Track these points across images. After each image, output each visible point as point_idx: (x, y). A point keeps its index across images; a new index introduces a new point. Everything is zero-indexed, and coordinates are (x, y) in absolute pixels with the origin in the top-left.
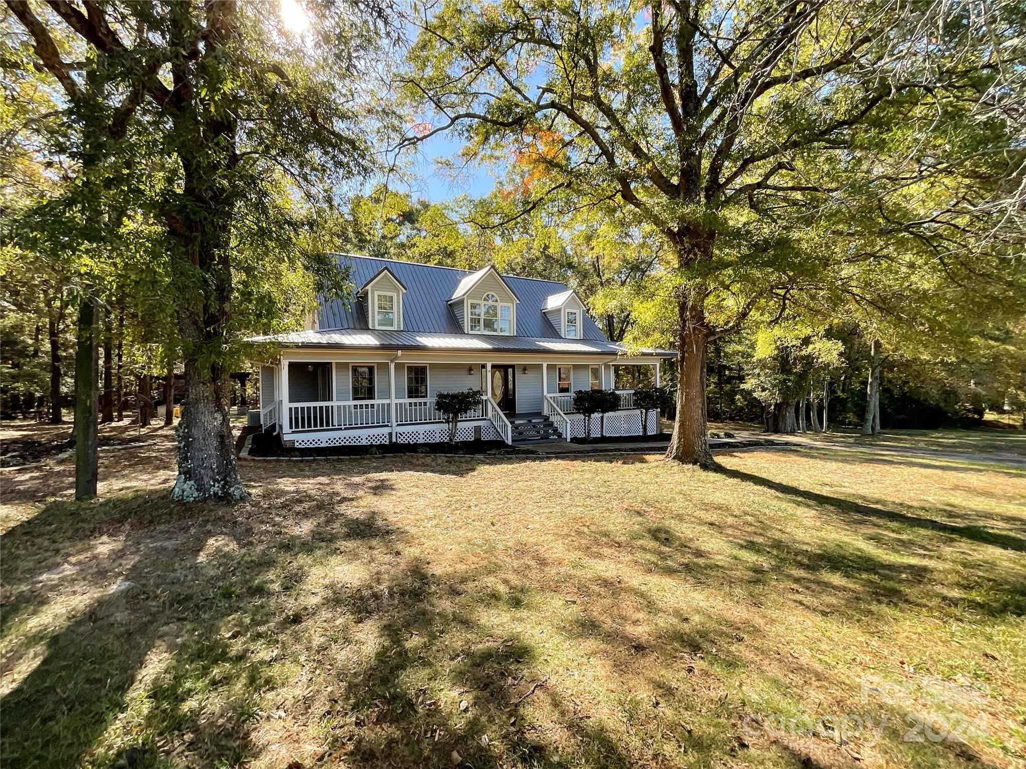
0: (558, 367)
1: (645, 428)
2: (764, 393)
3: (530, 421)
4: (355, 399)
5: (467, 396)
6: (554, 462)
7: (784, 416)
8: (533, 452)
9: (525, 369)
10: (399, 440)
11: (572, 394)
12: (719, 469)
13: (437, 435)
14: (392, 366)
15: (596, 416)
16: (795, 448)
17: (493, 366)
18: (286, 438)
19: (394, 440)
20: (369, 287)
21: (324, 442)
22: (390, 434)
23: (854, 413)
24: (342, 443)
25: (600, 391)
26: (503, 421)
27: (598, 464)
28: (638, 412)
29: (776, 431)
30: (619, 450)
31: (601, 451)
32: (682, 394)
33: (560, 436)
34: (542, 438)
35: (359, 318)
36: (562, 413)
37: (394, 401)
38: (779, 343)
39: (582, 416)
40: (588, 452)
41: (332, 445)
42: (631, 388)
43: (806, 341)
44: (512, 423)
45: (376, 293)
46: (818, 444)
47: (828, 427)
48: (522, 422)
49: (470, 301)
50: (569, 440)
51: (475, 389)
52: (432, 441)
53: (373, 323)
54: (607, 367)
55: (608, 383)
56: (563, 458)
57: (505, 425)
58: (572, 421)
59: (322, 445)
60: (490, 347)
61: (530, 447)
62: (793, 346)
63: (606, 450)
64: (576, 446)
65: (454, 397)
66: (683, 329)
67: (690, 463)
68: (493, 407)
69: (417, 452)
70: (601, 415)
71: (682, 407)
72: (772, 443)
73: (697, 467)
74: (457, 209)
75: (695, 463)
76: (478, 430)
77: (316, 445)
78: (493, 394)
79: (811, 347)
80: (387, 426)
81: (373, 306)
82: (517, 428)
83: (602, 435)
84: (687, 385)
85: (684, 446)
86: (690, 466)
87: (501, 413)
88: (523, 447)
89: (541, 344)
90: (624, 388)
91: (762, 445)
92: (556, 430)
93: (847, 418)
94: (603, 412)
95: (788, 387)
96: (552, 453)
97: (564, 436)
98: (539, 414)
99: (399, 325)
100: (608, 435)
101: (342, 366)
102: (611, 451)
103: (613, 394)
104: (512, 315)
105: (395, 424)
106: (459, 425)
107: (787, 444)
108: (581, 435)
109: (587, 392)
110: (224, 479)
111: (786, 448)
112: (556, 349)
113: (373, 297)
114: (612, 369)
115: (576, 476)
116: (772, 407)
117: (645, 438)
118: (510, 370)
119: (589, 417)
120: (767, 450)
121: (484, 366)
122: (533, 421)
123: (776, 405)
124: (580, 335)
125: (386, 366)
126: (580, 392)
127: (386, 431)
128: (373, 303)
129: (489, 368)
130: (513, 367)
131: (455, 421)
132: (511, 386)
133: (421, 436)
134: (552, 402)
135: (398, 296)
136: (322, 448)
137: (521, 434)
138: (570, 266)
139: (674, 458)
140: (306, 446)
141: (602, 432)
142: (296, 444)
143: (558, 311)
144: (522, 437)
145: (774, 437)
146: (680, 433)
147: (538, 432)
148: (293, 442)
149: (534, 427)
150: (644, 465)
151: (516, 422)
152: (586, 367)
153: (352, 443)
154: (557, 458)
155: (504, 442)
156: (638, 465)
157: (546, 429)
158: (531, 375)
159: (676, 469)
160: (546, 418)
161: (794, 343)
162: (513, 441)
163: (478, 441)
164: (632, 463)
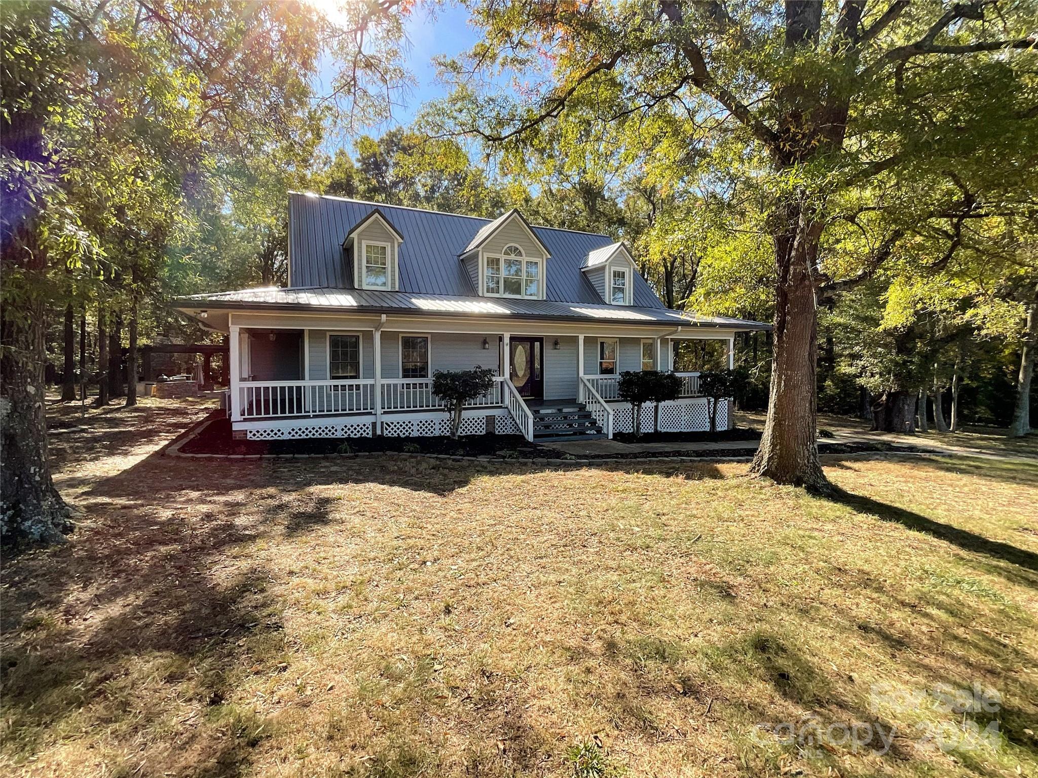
0: (599, 341)
1: (713, 421)
2: (872, 379)
3: (560, 410)
4: (333, 378)
5: (474, 375)
6: (585, 472)
7: (901, 411)
8: (558, 454)
9: (556, 343)
10: (386, 432)
11: (617, 377)
12: (836, 495)
13: (437, 427)
14: (377, 336)
15: (648, 405)
16: (927, 455)
17: (512, 339)
18: (236, 427)
19: (379, 432)
20: (354, 235)
21: (286, 433)
22: (374, 425)
23: (987, 406)
24: (310, 435)
25: (655, 373)
26: (523, 410)
27: (648, 478)
28: (705, 400)
29: (889, 430)
30: (678, 453)
31: (654, 455)
32: (780, 377)
33: (599, 430)
34: (575, 434)
35: (342, 275)
36: (602, 401)
37: (380, 381)
38: (919, 306)
39: (630, 406)
40: (635, 456)
41: (297, 437)
42: (695, 370)
43: (966, 303)
44: (536, 413)
45: (364, 243)
46: (957, 450)
47: (959, 425)
48: (549, 411)
49: (486, 255)
50: (611, 437)
51: (484, 368)
52: (430, 435)
53: (360, 281)
54: (664, 341)
55: (664, 362)
56: (598, 466)
57: (526, 416)
58: (616, 413)
59: (283, 438)
60: (508, 312)
61: (557, 446)
62: (942, 311)
63: (662, 454)
64: (620, 447)
65: (454, 377)
66: (784, 279)
67: (790, 483)
68: (511, 392)
69: (403, 451)
70: (655, 404)
71: (779, 398)
72: (889, 446)
73: (801, 490)
74: (455, 114)
75: (798, 484)
76: (490, 420)
77: (276, 438)
78: (513, 375)
79: (970, 312)
80: (370, 413)
81: (360, 260)
82: (542, 419)
83: (656, 429)
84: (787, 366)
85: (780, 457)
86: (791, 488)
87: (521, 400)
88: (548, 445)
89: (578, 310)
90: (685, 370)
91: (877, 449)
92: (594, 423)
93: (976, 413)
94: (658, 400)
95: (909, 372)
96: (586, 457)
97: (605, 431)
98: (572, 402)
99: (393, 284)
100: (663, 430)
101: (317, 335)
102: (667, 454)
103: (671, 376)
104: (541, 272)
105: (379, 411)
106: (465, 414)
107: (912, 448)
108: (628, 429)
109: (636, 374)
110: (14, 506)
111: (912, 455)
112: (597, 316)
113: (360, 248)
114: (671, 346)
115: (613, 501)
116: (884, 398)
117: (713, 436)
118: (537, 344)
119: (639, 406)
120: (887, 458)
121: (501, 339)
122: (565, 410)
123: (890, 395)
124: (629, 299)
125: (369, 336)
126: (628, 373)
127: (368, 420)
128: (360, 256)
129: (507, 340)
130: (540, 340)
131: (459, 408)
132: (537, 366)
133: (415, 428)
134: (590, 386)
135: (393, 247)
136: (283, 440)
137: (547, 427)
138: (622, 222)
139: (764, 474)
140: (262, 438)
141: (656, 425)
142: (249, 435)
143: (600, 269)
144: (548, 432)
145: (887, 438)
146: (774, 437)
147: (571, 425)
148: (245, 432)
149: (565, 418)
150: (719, 483)
151: (542, 412)
152: (636, 341)
153: (324, 436)
154: (590, 465)
155: (523, 437)
156: (709, 483)
157: (582, 421)
158: (564, 351)
159: (768, 491)
160: (582, 407)
161: (943, 307)
162: (535, 436)
163: (490, 435)
164: (700, 479)
